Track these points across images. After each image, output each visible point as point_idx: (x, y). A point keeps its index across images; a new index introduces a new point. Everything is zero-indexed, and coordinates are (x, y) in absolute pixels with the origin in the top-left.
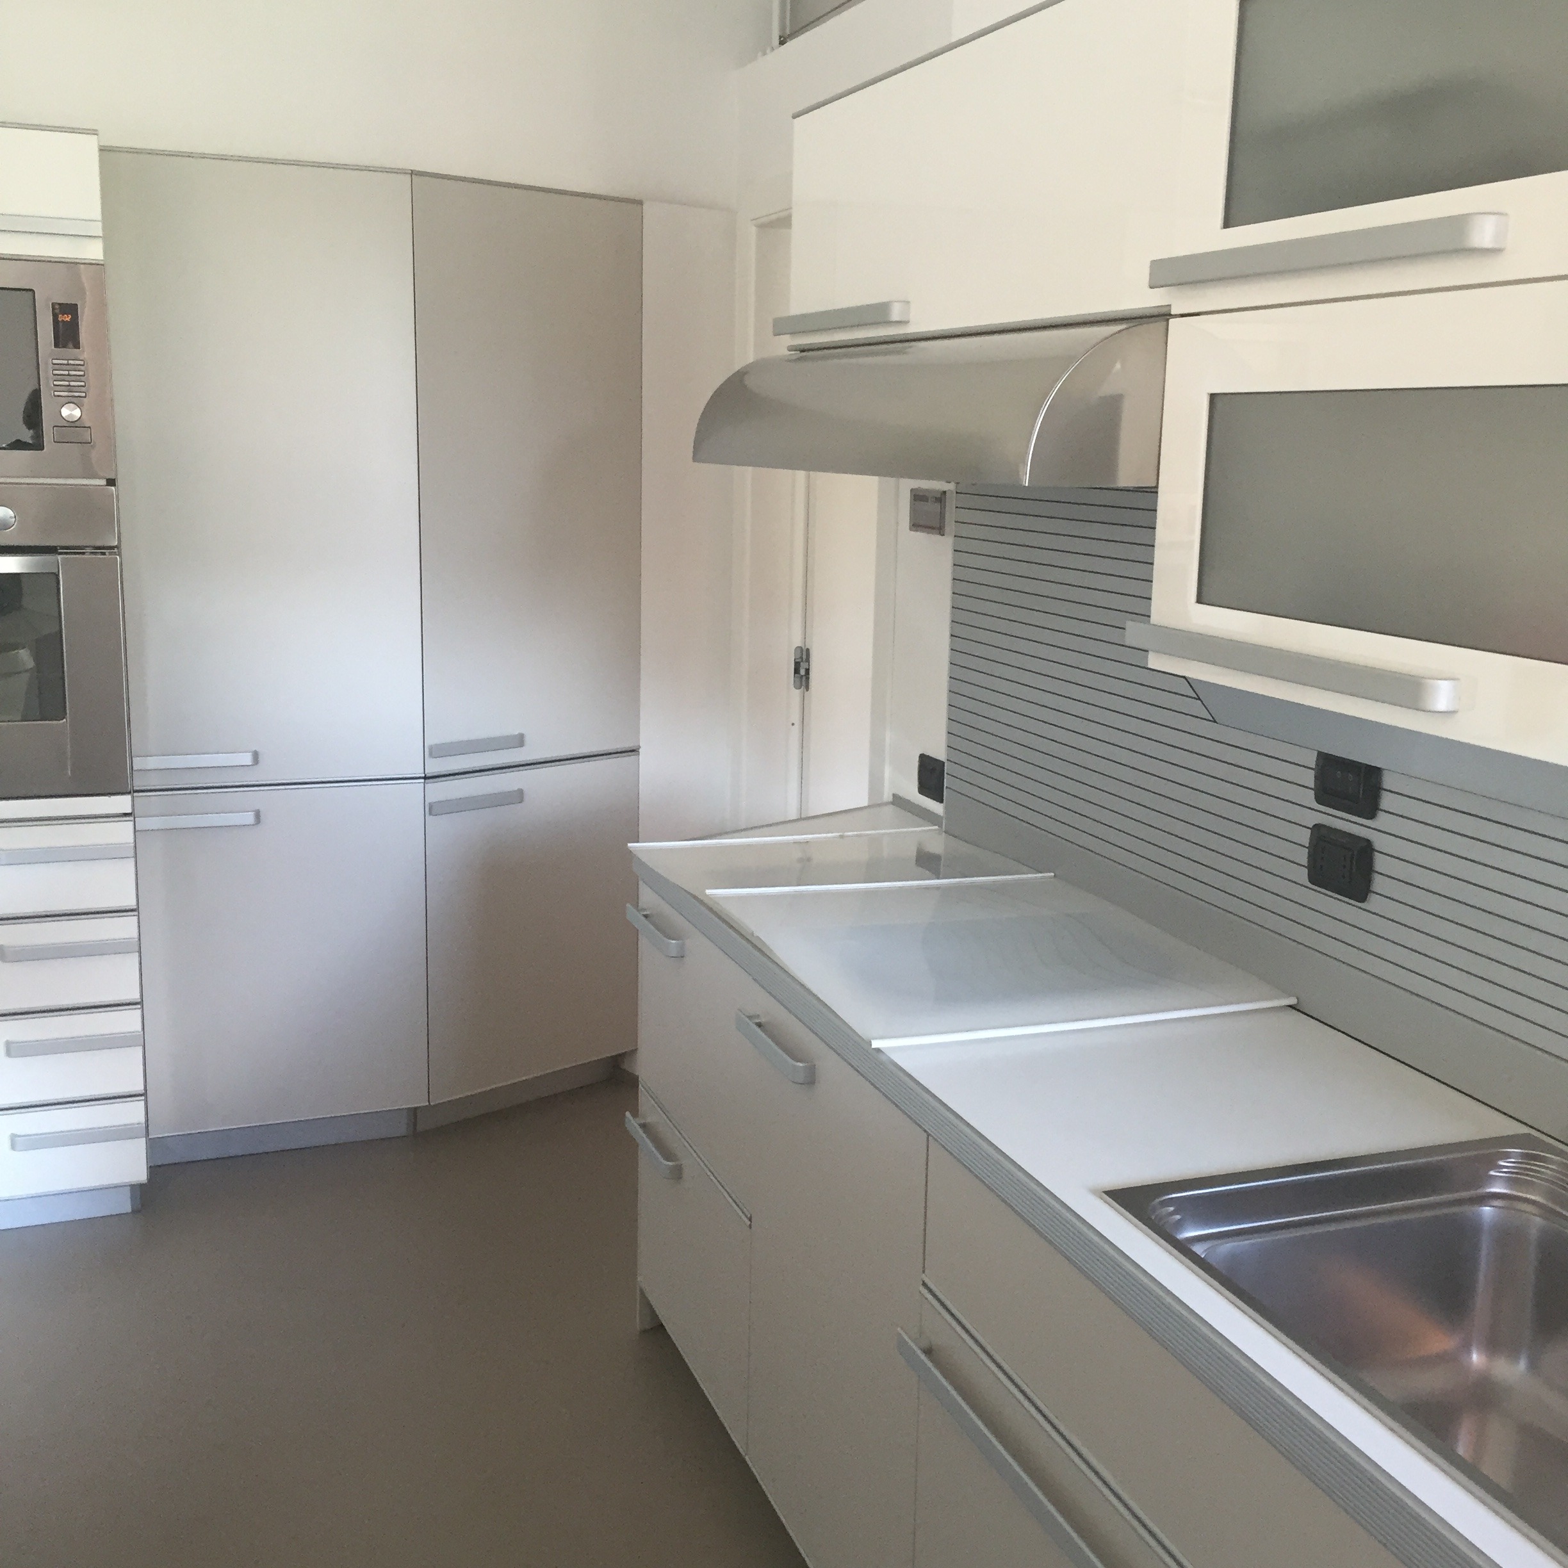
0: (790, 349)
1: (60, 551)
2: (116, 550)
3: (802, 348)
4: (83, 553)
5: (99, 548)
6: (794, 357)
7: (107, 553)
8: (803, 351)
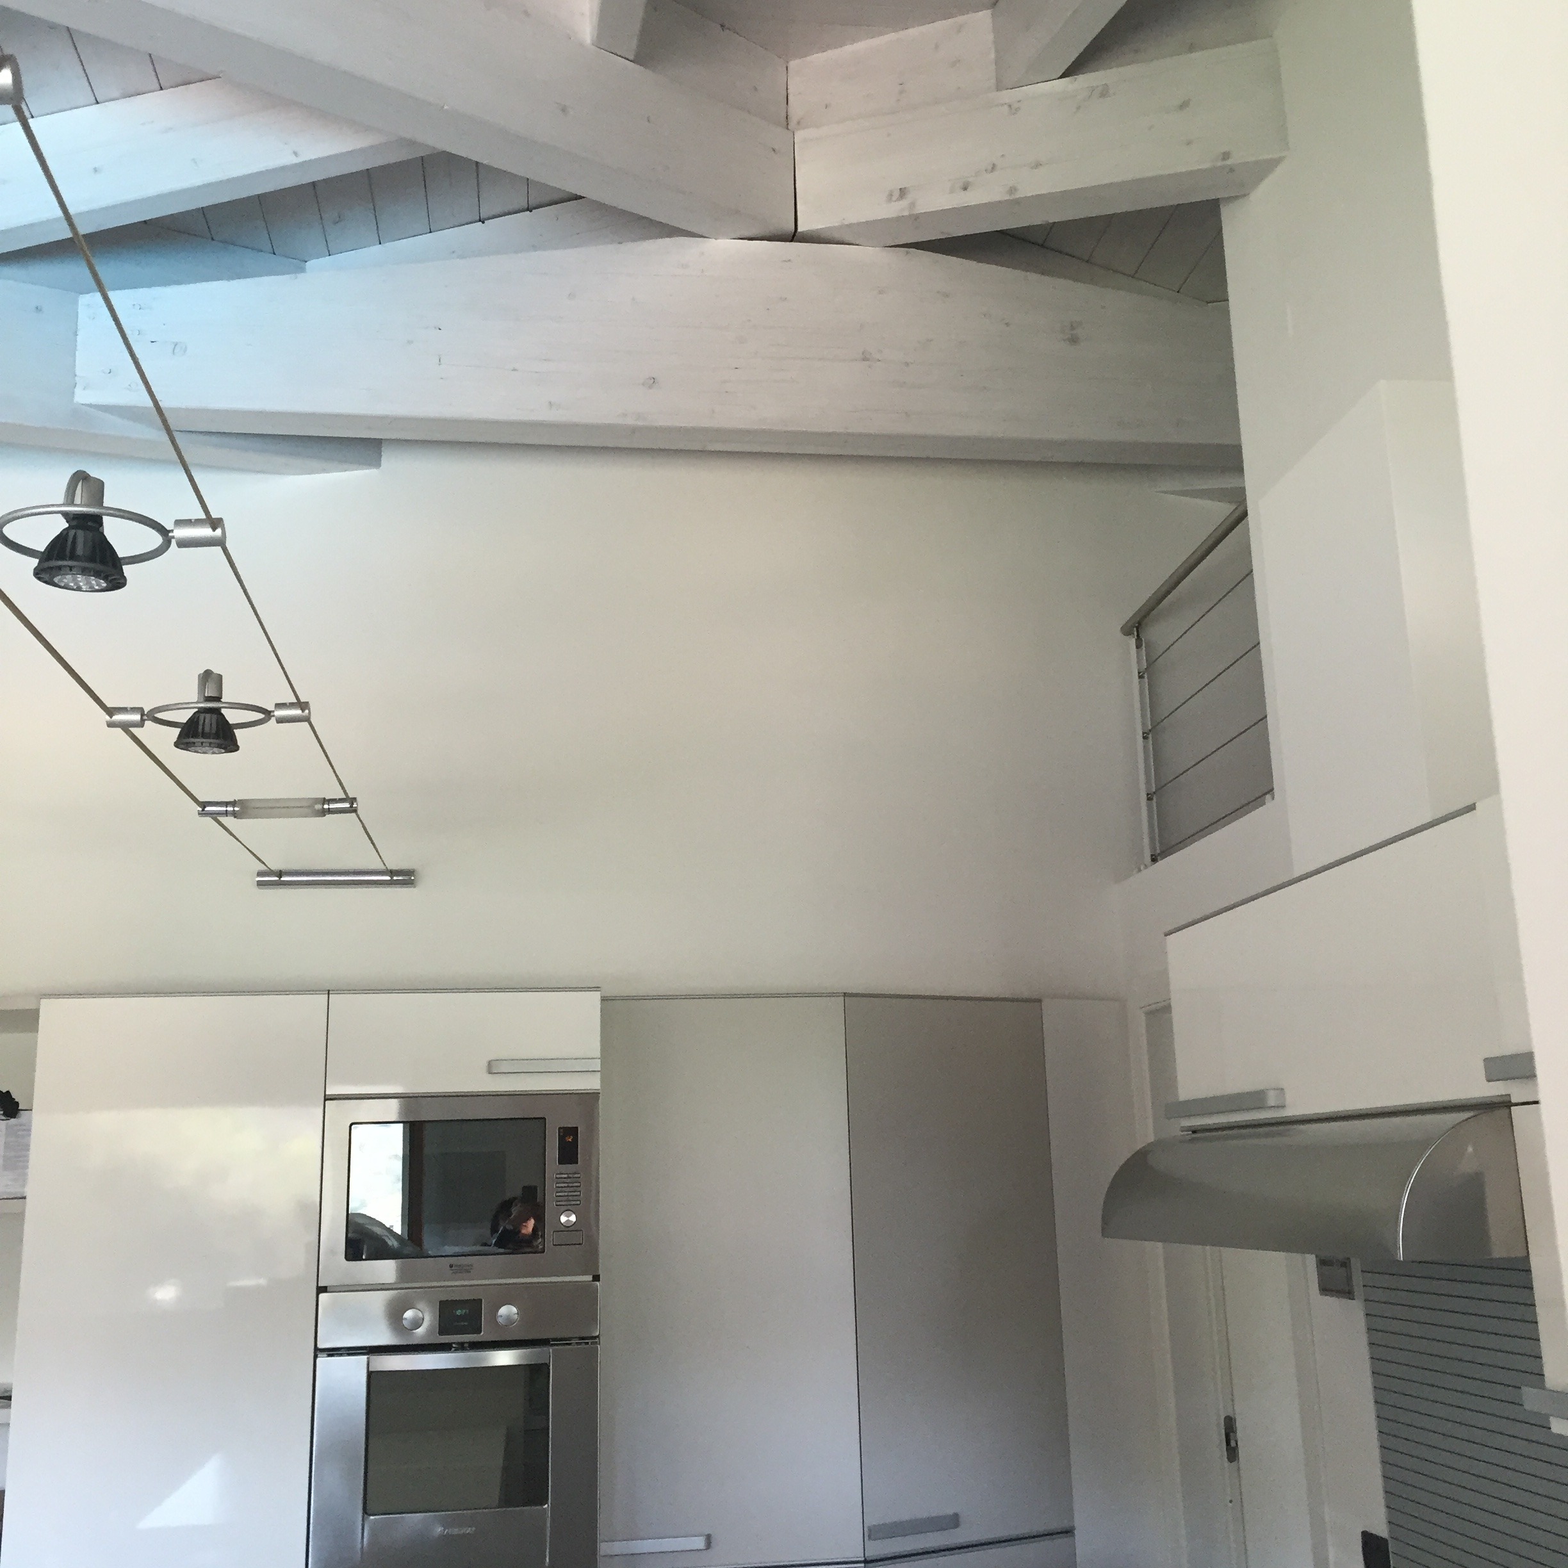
0: (1183, 1129)
1: (551, 1343)
2: (597, 1340)
3: (1193, 1129)
4: (570, 1344)
5: (583, 1338)
6: (1188, 1137)
7: (590, 1343)
8: (1194, 1132)
